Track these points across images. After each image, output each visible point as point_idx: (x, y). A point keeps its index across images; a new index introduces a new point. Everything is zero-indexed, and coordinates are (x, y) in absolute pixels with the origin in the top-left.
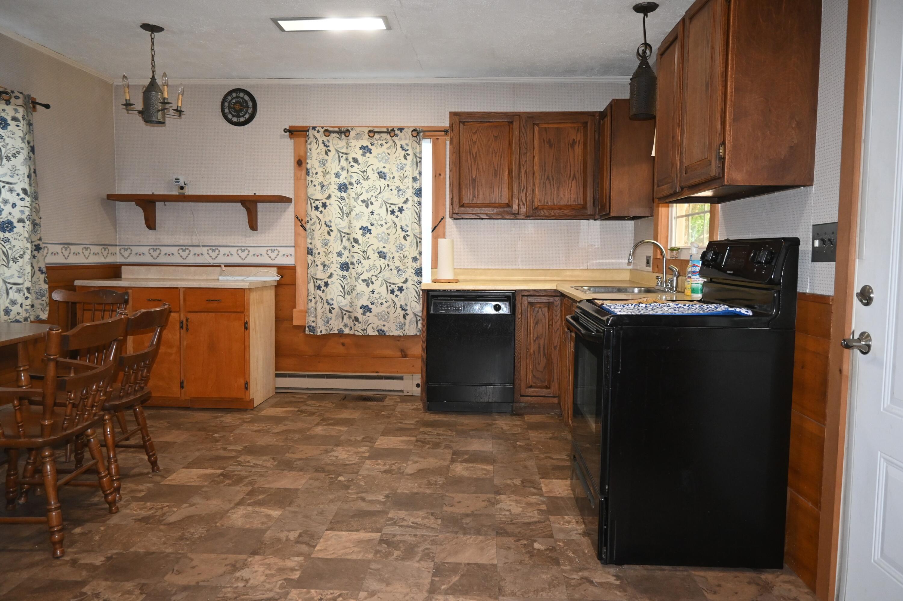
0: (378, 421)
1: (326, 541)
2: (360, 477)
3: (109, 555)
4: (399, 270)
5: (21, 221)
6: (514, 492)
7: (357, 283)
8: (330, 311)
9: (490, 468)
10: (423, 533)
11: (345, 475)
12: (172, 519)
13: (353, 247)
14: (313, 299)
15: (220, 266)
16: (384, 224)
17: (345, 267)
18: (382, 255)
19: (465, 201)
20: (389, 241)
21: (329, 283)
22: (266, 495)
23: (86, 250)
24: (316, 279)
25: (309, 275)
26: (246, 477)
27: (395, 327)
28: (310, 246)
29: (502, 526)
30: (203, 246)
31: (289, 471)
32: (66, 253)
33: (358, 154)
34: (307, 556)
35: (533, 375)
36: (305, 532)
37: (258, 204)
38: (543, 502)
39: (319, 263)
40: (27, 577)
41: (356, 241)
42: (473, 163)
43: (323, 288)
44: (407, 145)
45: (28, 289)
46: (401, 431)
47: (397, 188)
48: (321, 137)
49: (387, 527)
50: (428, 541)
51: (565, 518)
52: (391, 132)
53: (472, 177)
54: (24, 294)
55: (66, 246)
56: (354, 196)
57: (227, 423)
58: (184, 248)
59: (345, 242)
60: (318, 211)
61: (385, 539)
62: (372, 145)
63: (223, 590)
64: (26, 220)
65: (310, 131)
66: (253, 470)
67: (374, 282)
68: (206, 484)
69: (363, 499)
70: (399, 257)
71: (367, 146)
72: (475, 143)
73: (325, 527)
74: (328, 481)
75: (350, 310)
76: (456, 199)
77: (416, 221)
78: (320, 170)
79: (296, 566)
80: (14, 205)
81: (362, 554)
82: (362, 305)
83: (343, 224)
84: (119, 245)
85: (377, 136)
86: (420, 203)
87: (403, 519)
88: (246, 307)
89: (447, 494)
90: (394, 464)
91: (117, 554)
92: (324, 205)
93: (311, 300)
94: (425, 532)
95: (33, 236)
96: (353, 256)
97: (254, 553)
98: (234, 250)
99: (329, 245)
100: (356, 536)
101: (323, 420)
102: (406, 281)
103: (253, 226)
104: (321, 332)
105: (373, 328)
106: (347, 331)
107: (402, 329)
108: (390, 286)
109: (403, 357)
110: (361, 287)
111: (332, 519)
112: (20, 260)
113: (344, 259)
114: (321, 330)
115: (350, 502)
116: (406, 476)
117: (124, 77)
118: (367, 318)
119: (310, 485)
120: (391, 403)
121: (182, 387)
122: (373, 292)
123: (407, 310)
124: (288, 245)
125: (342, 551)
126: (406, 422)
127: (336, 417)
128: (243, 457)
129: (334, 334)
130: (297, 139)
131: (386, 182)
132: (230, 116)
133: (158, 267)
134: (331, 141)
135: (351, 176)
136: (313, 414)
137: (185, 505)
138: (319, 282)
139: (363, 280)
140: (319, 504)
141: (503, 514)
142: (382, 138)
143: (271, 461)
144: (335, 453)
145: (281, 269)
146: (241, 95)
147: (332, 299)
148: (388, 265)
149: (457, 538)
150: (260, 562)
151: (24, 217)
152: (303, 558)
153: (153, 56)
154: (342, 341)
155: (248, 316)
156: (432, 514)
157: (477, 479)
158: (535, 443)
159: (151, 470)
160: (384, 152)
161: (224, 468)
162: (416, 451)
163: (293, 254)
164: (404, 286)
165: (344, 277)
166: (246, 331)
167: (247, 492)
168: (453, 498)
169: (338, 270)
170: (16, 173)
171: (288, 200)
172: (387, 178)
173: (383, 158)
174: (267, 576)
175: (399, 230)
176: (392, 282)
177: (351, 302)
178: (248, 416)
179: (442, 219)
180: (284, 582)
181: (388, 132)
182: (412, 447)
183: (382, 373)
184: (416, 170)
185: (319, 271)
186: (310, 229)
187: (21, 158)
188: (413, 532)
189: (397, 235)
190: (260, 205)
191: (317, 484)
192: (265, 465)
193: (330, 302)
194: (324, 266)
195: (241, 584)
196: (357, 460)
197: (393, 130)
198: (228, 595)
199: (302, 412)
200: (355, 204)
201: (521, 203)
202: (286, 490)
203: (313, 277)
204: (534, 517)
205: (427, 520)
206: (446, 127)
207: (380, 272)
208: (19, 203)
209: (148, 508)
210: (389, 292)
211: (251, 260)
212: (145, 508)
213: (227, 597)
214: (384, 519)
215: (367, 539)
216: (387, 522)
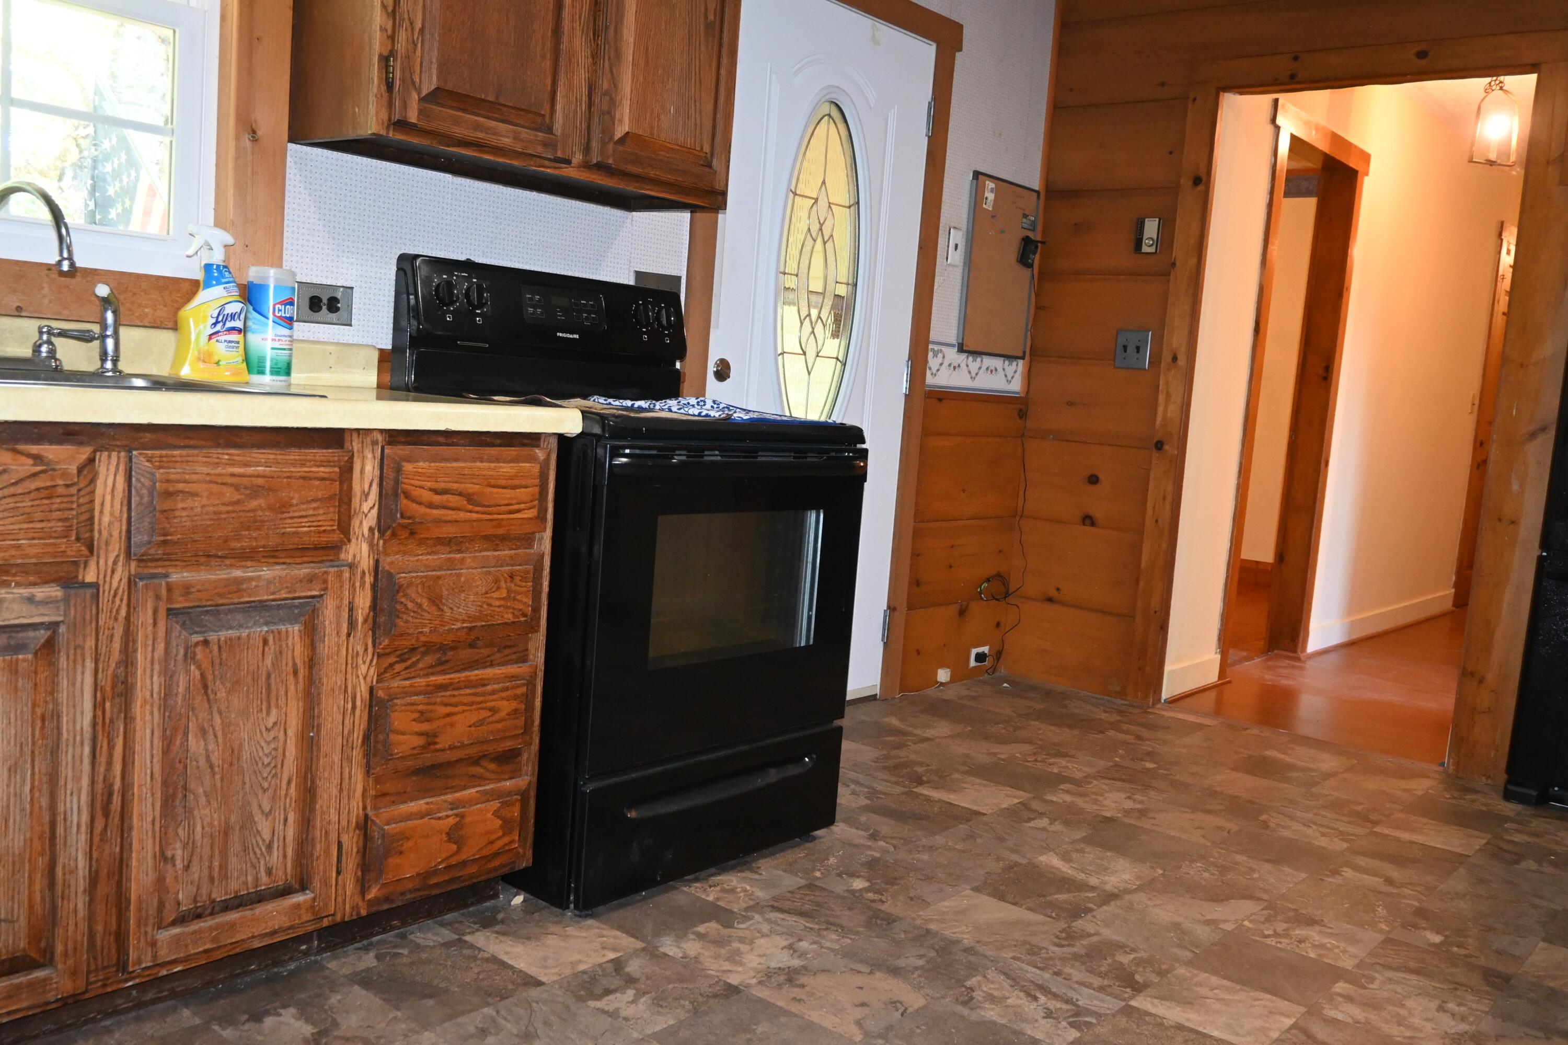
10: (1037, 972)
49: (1101, 1011)
50: (1043, 955)
79: (1340, 1002)
81: (1196, 979)
87: (1048, 1014)
94: (1032, 973)
100: (1191, 1018)
119: (942, 890)
125: (1236, 998)
149: (979, 941)
156: (969, 1001)
214: (1098, 1030)
215: (1168, 1004)
216: (1094, 1021)
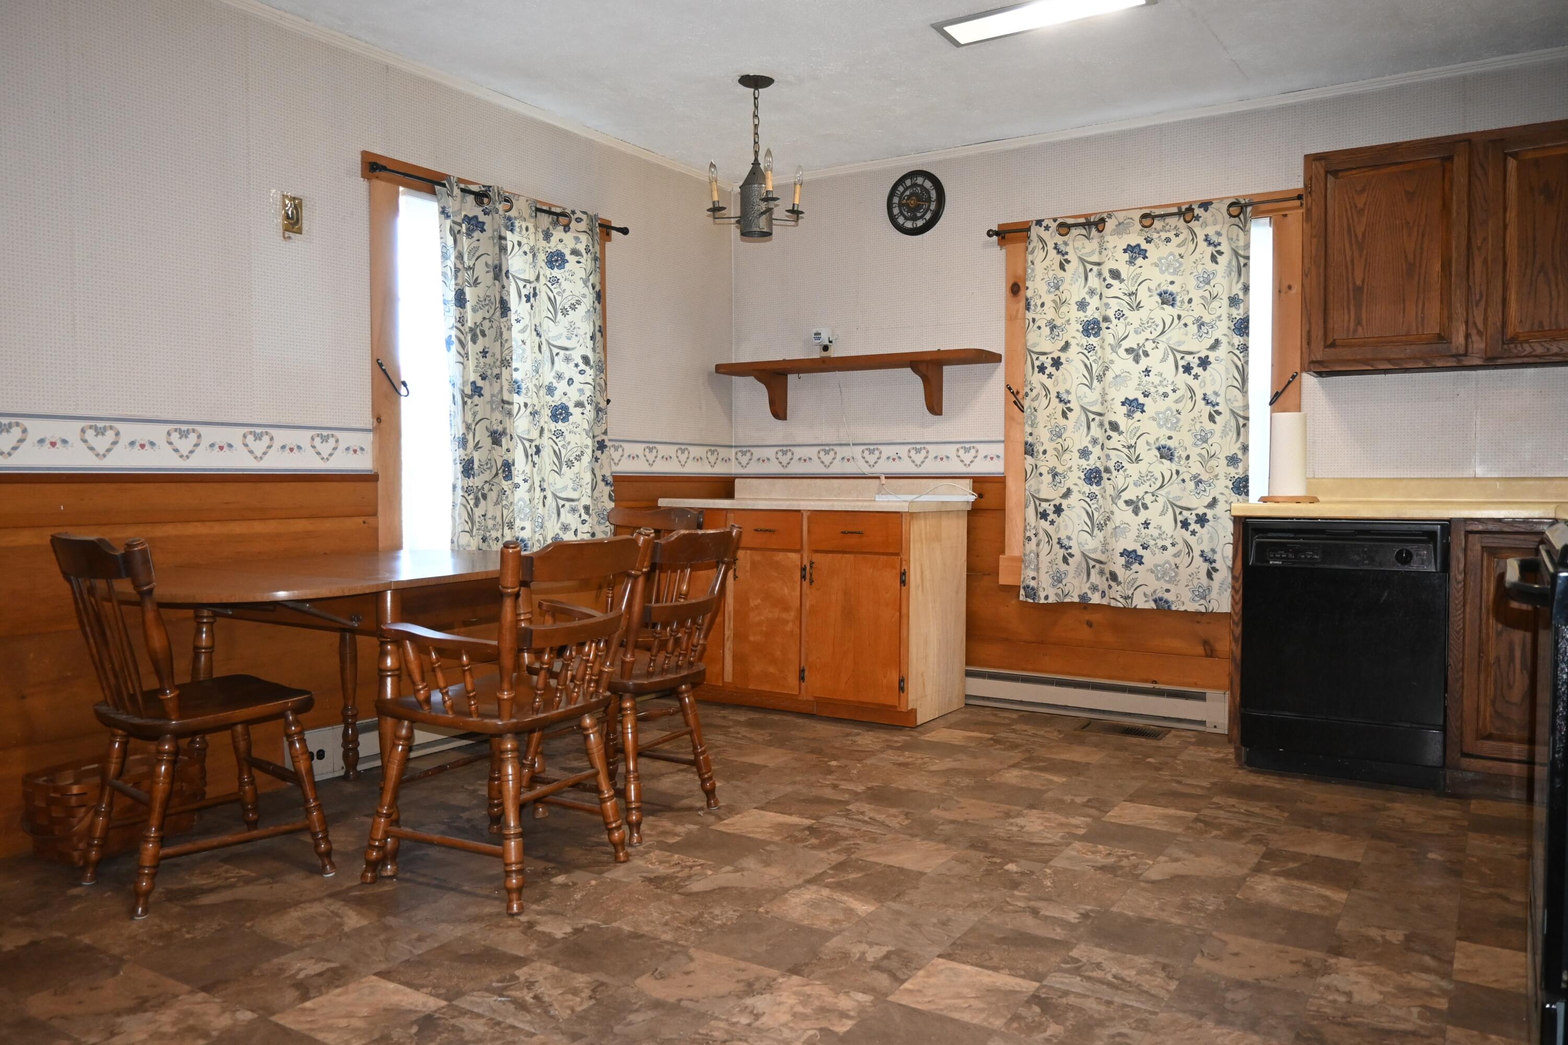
0: (1133, 774)
1: (929, 975)
2: (1048, 871)
3: (580, 926)
4: (1198, 482)
5: (579, 404)
6: (1378, 958)
7: (1114, 508)
8: (1065, 560)
9: (1340, 896)
10: (1127, 1002)
11: (1023, 862)
12: (696, 886)
13: (1109, 438)
14: (1033, 537)
15: (878, 478)
16: (1170, 393)
17: (1094, 477)
18: (1166, 453)
19: (1338, 334)
20: (1179, 425)
21: (1064, 507)
22: (863, 873)
23: (683, 452)
24: (1040, 499)
25: (1027, 493)
26: (846, 839)
27: (1190, 595)
28: (1030, 439)
29: (1315, 1023)
30: (854, 445)
31: (924, 839)
32: (651, 457)
33: (1120, 261)
34: (880, 996)
35: (1496, 712)
36: (898, 953)
37: (945, 368)
38: (1444, 993)
39: (1044, 470)
40: (460, 934)
41: (1114, 426)
42: (1356, 254)
43: (1052, 516)
44: (1218, 234)
45: (587, 508)
46: (1173, 797)
47: (1198, 320)
48: (1052, 238)
49: (1060, 974)
50: (1131, 1021)
51: (1488, 1039)
52: (1187, 213)
53: (1354, 283)
54: (580, 516)
55: (651, 445)
56: (1112, 342)
57: (859, 745)
58: (827, 448)
59: (1096, 431)
60: (1044, 373)
61: (1043, 996)
62: (1149, 241)
63: (712, 1023)
64: (586, 403)
65: (1032, 229)
66: (864, 828)
67: (1149, 505)
68: (776, 839)
69: (1035, 912)
70: (1200, 455)
71: (1138, 245)
72: (1361, 212)
73: (937, 950)
74: (984, 868)
75: (1103, 558)
76: (1318, 333)
77: (1236, 384)
78: (1048, 299)
79: (853, 1010)
80: (571, 381)
81: (984, 1015)
82: (1125, 550)
83: (1091, 397)
84: (736, 447)
85: (1158, 224)
86: (1245, 348)
87: (1099, 966)
88: (904, 546)
89: (1215, 933)
90: (1127, 857)
91: (590, 926)
92: (1057, 363)
93: (1029, 539)
94: (1132, 1001)
95: (596, 427)
96: (1108, 456)
97: (795, 970)
98: (903, 450)
99: (1064, 436)
100: (988, 978)
101: (1028, 760)
102: (1213, 503)
103: (934, 405)
104: (1046, 597)
105: (1145, 595)
106: (1096, 599)
107: (1204, 598)
108: (1181, 513)
109: (1207, 656)
110: (1123, 515)
111: (959, 938)
112: (576, 463)
113: (1092, 462)
114: (1048, 593)
115: (1008, 912)
116: (1143, 884)
117: (712, 165)
118: (1135, 576)
119: (949, 870)
120: (1177, 743)
121: (802, 678)
122: (1146, 524)
123: (1214, 561)
124: (993, 439)
125: (948, 1002)
126: (1189, 781)
127: (1053, 756)
128: (858, 804)
129: (1072, 603)
130: (1011, 247)
131: (1175, 311)
132: (901, 220)
133: (785, 480)
134: (1070, 243)
135: (1107, 305)
136: (1014, 746)
137: (729, 868)
138: (1045, 505)
139: (1126, 502)
140: (948, 906)
141: (1331, 998)
142: (1168, 228)
143: (903, 817)
144: (1020, 821)
145: (980, 483)
146: (920, 180)
147: (1069, 538)
148: (1178, 472)
149: (1199, 1027)
150: (795, 989)
151: (584, 399)
152: (872, 998)
153: (756, 126)
154: (1087, 617)
155: (908, 561)
156: (1164, 967)
157: (1297, 915)
158: (1475, 860)
159: (704, 804)
160: (1171, 254)
161: (817, 818)
162: (1186, 839)
163: (1002, 454)
164: (1210, 514)
165: (1092, 496)
166: (903, 588)
167: (834, 864)
168: (1225, 943)
169: (1081, 482)
170: (575, 333)
171: (994, 358)
172: (1178, 303)
173: (1169, 266)
174: (795, 1015)
175: (1201, 403)
176: (1184, 505)
177: (1105, 544)
178: (900, 738)
179: (1293, 377)
180: (818, 1033)
181: (1180, 213)
182: (1179, 830)
183: (1163, 683)
184: (1237, 282)
185: (1045, 484)
186: (1030, 407)
187: (582, 309)
188: (1106, 993)
189: (1195, 413)
190: (947, 369)
191: (963, 869)
192: (888, 822)
193: (1065, 542)
194: (1055, 475)
195: (744, 1020)
196: (1057, 839)
197: (1190, 209)
198: (715, 1034)
199: (997, 741)
200: (1114, 357)
201: (1473, 332)
202: (901, 870)
203: (1033, 496)
204: (1406, 1020)
205: (1148, 977)
206: (1297, 190)
207: (1161, 487)
208: (578, 378)
209: (673, 863)
210: (1179, 525)
211: (931, 467)
212: (668, 862)
213: (712, 1036)
214: (1058, 959)
215: (1008, 988)
216: (1063, 965)
